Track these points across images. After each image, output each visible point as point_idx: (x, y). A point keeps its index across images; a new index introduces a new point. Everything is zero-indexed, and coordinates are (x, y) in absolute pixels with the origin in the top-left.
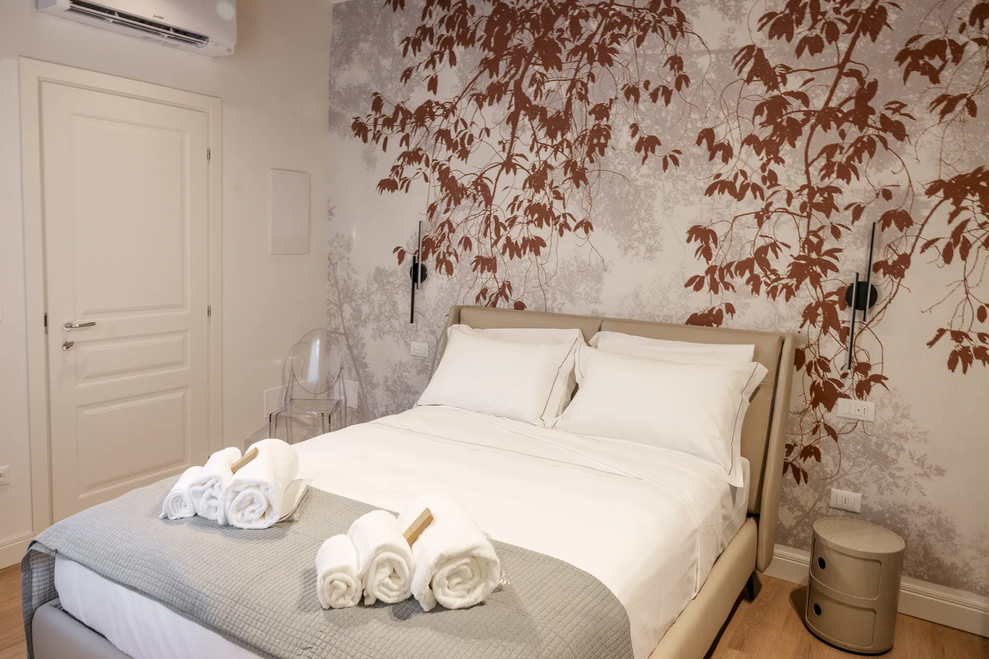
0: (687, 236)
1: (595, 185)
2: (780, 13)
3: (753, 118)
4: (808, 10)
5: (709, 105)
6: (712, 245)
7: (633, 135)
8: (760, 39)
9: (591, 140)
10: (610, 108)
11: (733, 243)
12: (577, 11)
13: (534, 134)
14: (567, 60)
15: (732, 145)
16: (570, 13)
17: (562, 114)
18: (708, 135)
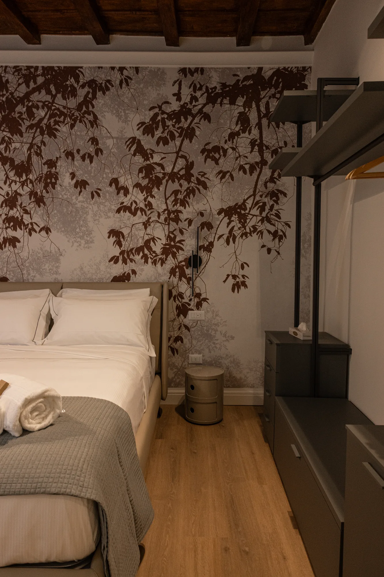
0: (107, 235)
1: (50, 206)
2: (147, 123)
3: (138, 174)
4: (160, 123)
5: (114, 166)
6: (122, 240)
7: (72, 179)
8: (138, 134)
9: (46, 179)
10: (57, 162)
11: (132, 238)
12: (31, 103)
13: (6, 173)
14: (26, 131)
15: (128, 188)
16: (26, 104)
17: (25, 163)
18: (115, 181)
